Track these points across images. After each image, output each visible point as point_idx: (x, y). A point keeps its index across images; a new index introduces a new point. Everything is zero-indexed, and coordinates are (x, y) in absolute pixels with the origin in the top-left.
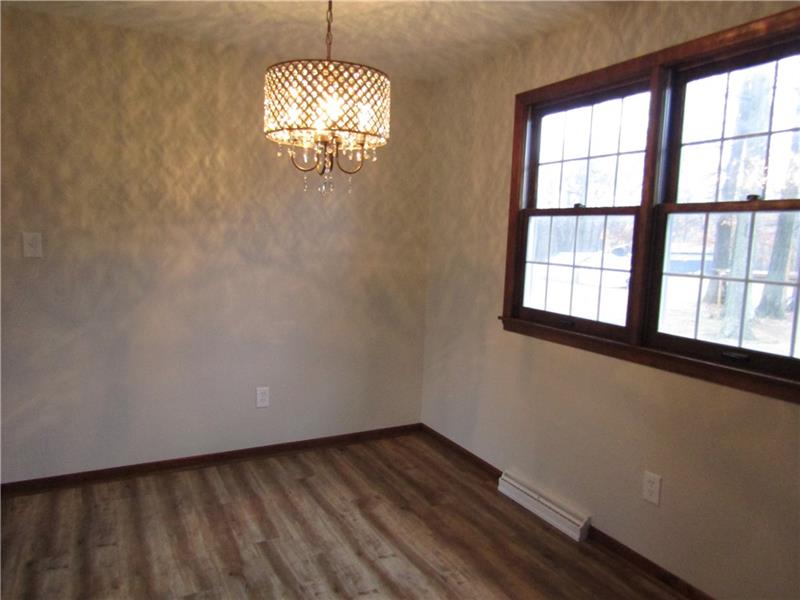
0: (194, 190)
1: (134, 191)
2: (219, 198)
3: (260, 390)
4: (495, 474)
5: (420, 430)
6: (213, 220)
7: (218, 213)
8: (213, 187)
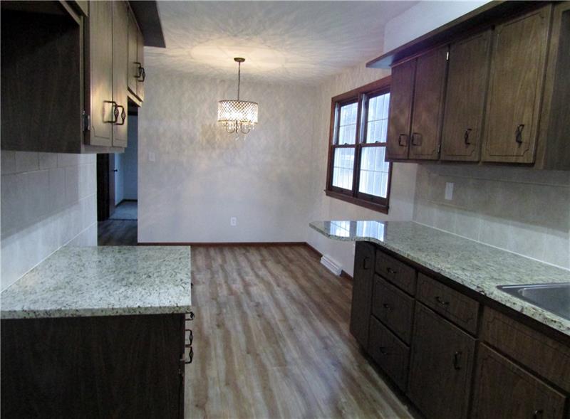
0: (207, 136)
1: (185, 138)
2: (216, 140)
3: (232, 219)
4: (319, 256)
5: (305, 245)
6: (214, 148)
7: (216, 146)
8: (215, 136)
